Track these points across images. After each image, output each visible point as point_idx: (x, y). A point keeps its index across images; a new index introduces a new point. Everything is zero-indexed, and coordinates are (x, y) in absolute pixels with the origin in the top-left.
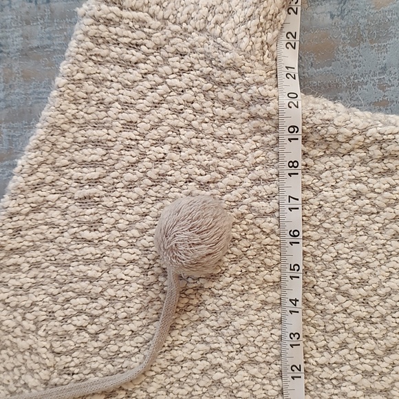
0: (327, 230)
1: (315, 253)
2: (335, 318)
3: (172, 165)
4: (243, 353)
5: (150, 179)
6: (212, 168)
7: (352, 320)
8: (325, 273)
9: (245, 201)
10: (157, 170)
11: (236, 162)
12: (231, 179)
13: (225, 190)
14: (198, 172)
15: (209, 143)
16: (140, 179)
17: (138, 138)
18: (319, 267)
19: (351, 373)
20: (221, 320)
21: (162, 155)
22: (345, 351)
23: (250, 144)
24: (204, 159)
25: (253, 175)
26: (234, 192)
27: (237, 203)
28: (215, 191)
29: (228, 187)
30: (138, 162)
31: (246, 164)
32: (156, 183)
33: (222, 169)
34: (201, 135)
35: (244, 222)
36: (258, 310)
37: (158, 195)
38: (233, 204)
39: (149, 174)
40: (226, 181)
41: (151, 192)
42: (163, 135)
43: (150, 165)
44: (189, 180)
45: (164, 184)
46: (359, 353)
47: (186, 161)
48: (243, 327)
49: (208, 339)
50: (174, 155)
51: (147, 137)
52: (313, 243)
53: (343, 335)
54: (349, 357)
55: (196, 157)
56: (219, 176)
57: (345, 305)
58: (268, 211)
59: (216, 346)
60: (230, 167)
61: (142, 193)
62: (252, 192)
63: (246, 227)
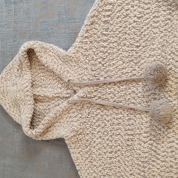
0: (172, 33)
1: (167, 40)
2: (169, 61)
3: (131, 11)
4: (142, 71)
5: (124, 15)
6: (142, 13)
7: (174, 61)
8: (169, 46)
9: (150, 23)
10: (126, 13)
11: (149, 11)
12: (147, 16)
13: (145, 20)
14: (138, 14)
15: (142, 5)
16: (121, 15)
17: (122, 3)
18: (168, 44)
19: (172, 78)
20: (137, 61)
21: (128, 8)
22: (171, 71)
23: (154, 5)
24: (140, 10)
25: (153, 15)
26: (147, 20)
27: (148, 24)
28: (142, 20)
29: (146, 19)
30: (121, 10)
31: (152, 12)
32: (125, 17)
33: (145, 13)
34: (140, 2)
35: (149, 30)
36: (148, 57)
37: (126, 21)
38: (146, 24)
39: (124, 14)
40: (145, 17)
41: (124, 20)
42: (129, 2)
43: (124, 11)
44: (135, 16)
45: (127, 17)
46: (175, 72)
47: (135, 10)
48: (143, 63)
49: (133, 67)
50: (132, 8)
51: (125, 2)
52: (167, 37)
53: (171, 66)
54: (172, 73)
55: (138, 9)
56: (144, 15)
57: (173, 57)
58: (156, 26)
59: (135, 68)
60: (147, 12)
61: (121, 20)
62: (153, 20)
63: (149, 31)
